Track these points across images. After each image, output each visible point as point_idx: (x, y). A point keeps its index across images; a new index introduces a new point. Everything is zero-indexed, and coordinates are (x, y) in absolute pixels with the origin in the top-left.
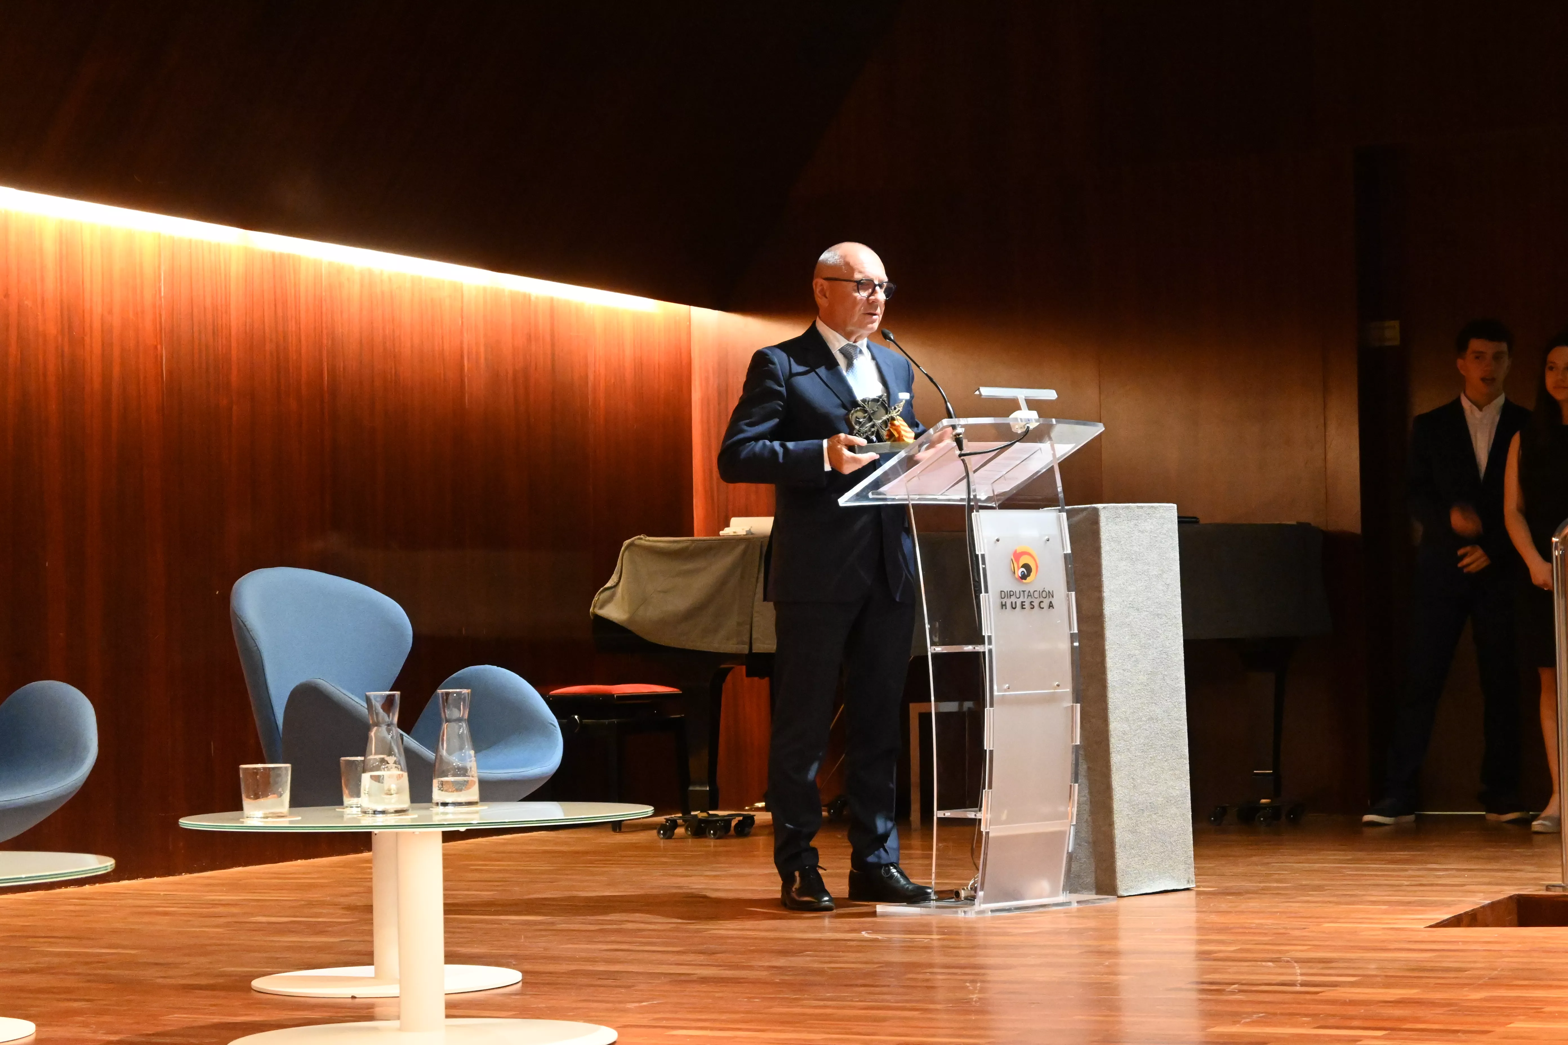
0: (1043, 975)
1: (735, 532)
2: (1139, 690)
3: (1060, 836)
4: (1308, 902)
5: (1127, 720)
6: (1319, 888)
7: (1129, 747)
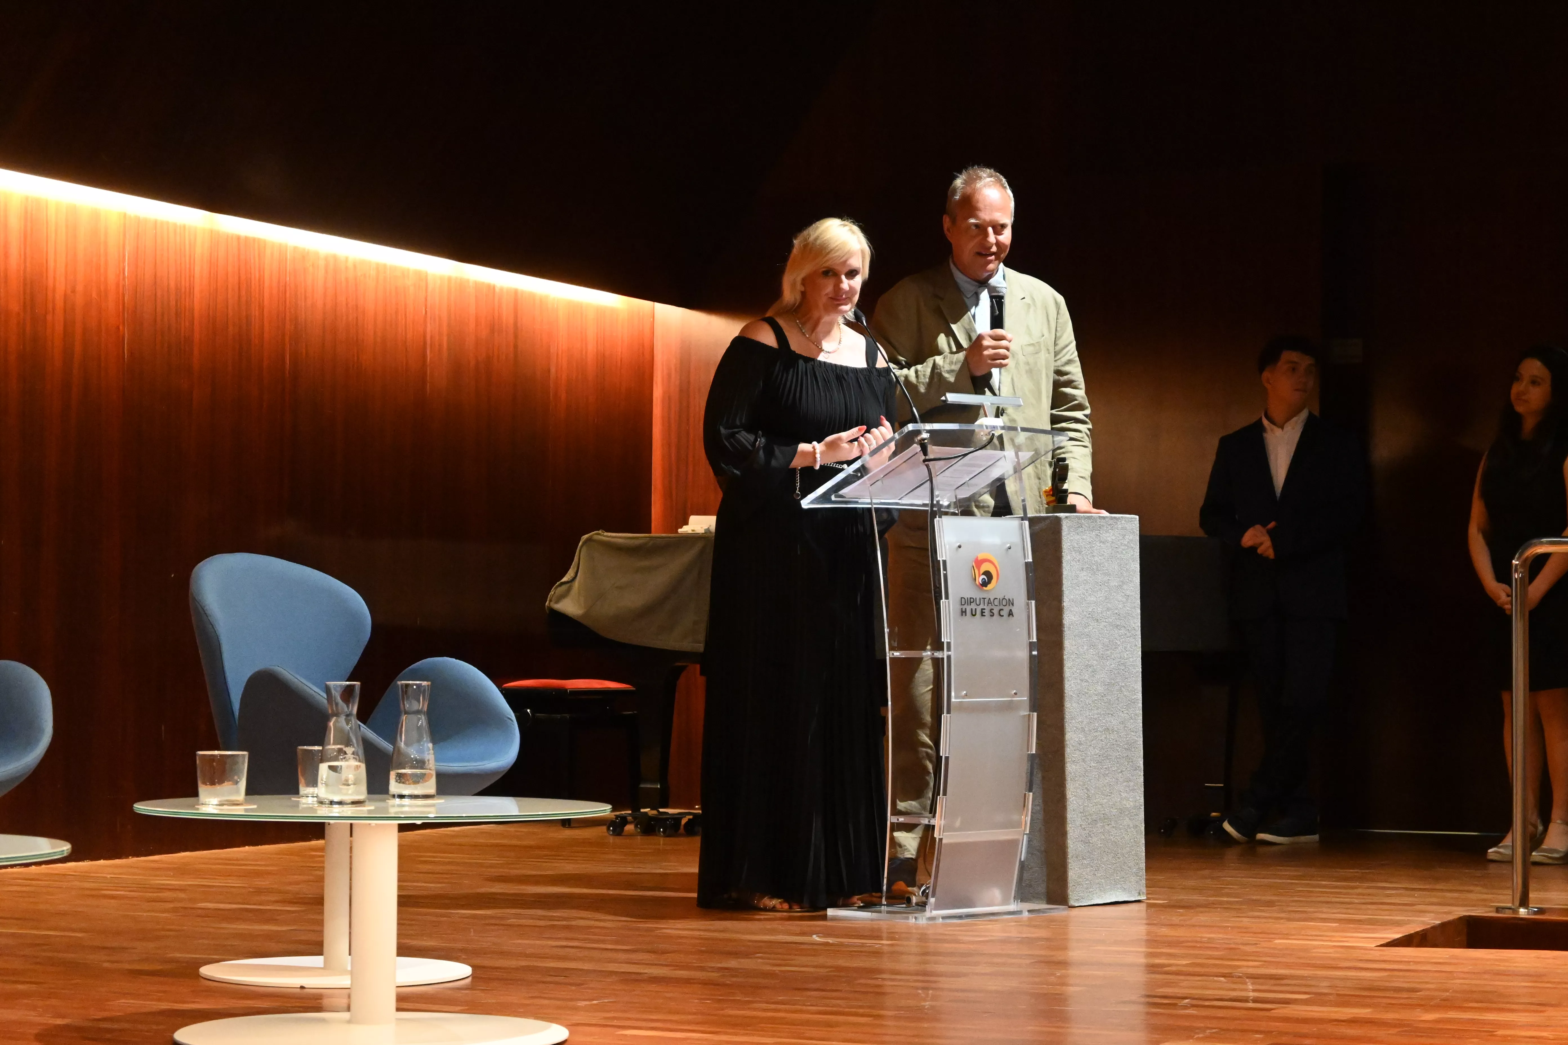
0: (994, 985)
1: (693, 531)
2: (1096, 700)
3: (1014, 844)
4: (1259, 917)
5: (1083, 730)
6: (1270, 904)
7: (1083, 757)
